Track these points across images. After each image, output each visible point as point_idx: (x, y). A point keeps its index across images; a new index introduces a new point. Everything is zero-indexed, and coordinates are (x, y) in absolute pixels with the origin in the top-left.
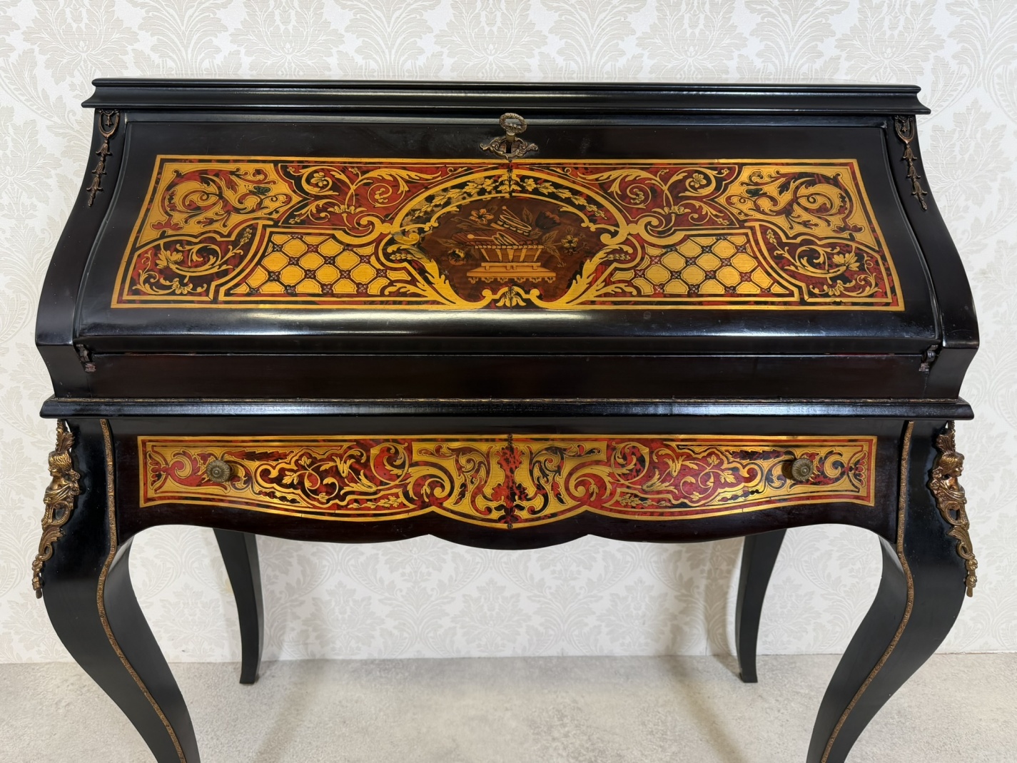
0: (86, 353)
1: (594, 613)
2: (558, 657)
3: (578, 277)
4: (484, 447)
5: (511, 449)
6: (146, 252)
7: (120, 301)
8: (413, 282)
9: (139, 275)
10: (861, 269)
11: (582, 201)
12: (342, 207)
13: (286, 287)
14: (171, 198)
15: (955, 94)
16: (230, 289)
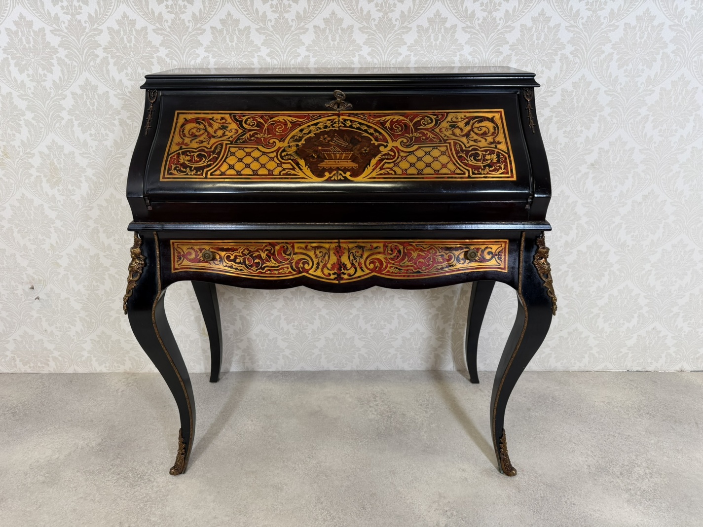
0: (148, 201)
1: (393, 347)
2: (375, 371)
3: (368, 166)
4: (327, 246)
5: (339, 247)
6: (174, 156)
7: (164, 178)
8: (294, 169)
9: (172, 166)
10: (498, 161)
11: (372, 131)
12: (261, 135)
13: (237, 171)
14: (183, 131)
15: (572, 72)
16: (213, 172)
